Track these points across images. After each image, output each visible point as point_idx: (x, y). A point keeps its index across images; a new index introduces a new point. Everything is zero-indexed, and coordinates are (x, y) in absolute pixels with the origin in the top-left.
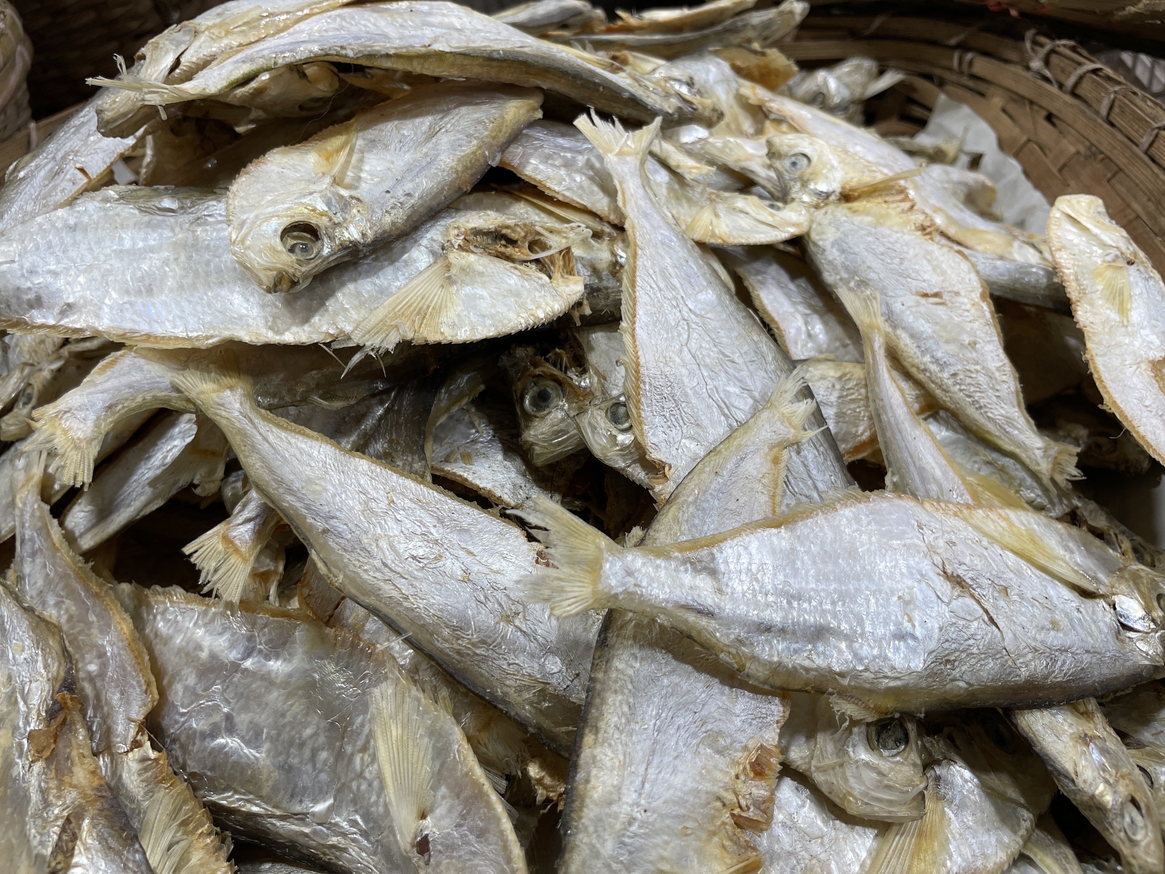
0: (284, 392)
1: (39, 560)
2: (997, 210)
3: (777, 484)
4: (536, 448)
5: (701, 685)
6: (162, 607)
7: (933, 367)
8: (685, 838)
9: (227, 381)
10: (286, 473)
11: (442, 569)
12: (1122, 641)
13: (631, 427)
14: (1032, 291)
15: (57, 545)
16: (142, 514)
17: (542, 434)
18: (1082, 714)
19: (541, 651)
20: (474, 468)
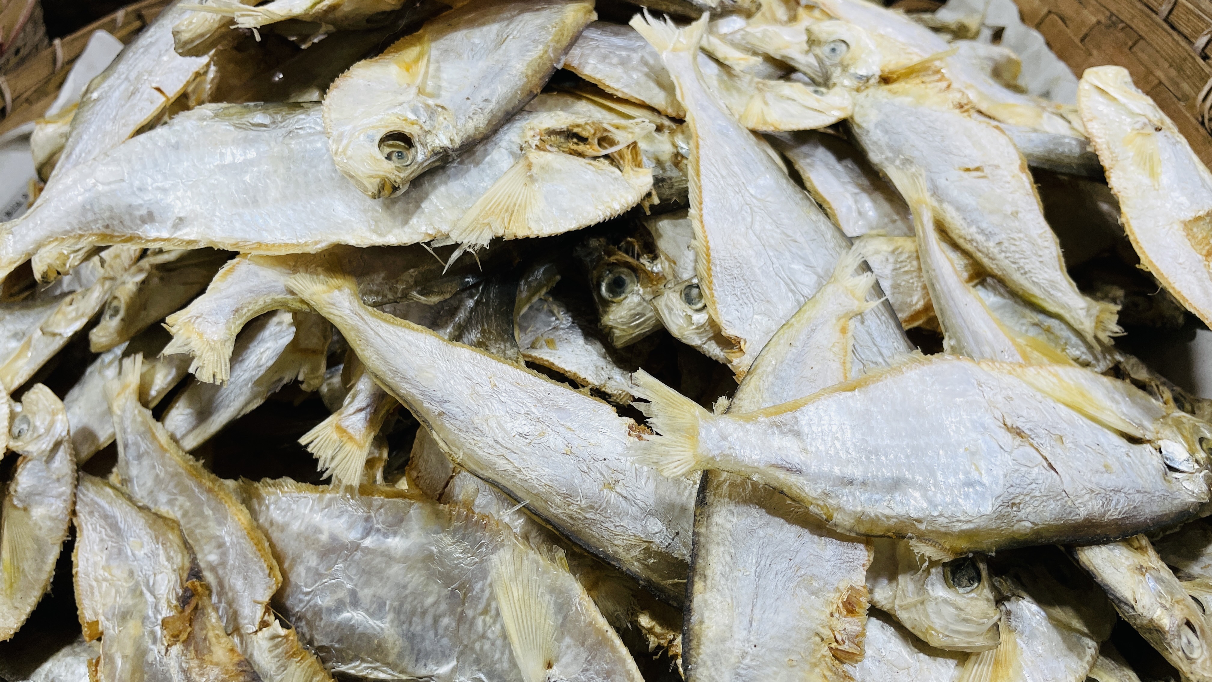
0: (386, 291)
1: (146, 462)
2: (1022, 82)
3: (846, 352)
4: (616, 331)
5: (793, 535)
6: (273, 498)
7: (980, 238)
8: (791, 669)
9: (335, 282)
10: (399, 362)
11: (547, 444)
12: (1169, 482)
13: (705, 306)
14: (1066, 160)
15: (166, 446)
16: (242, 413)
17: (621, 318)
18: (1136, 549)
19: (642, 513)
20: (558, 353)
